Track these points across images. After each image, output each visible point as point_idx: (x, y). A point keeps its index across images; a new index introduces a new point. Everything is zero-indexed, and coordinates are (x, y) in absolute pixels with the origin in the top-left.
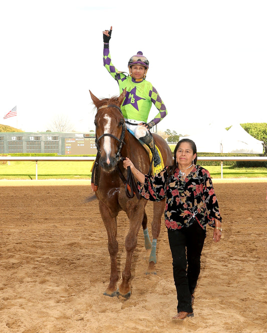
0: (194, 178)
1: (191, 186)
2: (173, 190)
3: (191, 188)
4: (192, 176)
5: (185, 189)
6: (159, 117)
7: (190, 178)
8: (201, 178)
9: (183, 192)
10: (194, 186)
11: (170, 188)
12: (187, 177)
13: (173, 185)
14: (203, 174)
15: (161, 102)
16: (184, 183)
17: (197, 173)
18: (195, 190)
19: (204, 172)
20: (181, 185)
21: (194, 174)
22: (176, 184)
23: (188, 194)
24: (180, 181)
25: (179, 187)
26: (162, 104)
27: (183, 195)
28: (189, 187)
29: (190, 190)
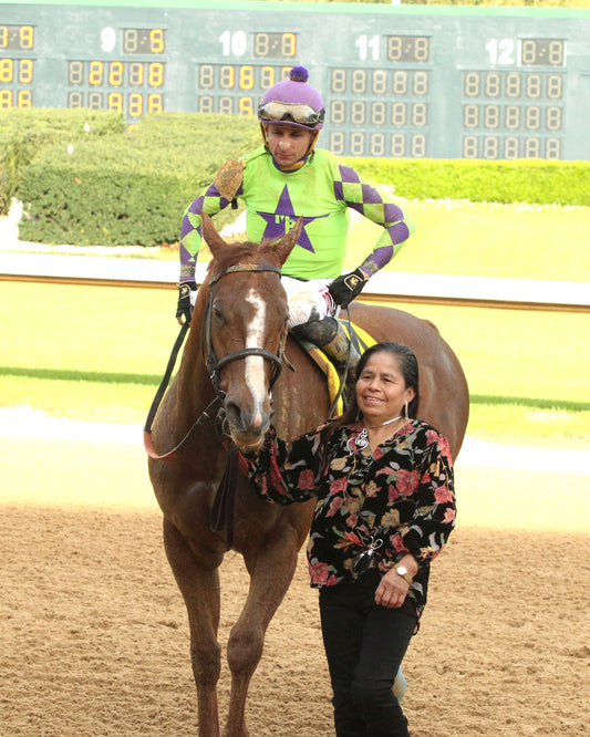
0: (399, 449)
1: (386, 470)
2: (335, 479)
3: (385, 476)
4: (394, 445)
5: (367, 478)
6: (388, 241)
7: (387, 450)
8: (419, 451)
9: (359, 486)
10: (393, 471)
11: (331, 471)
12: (381, 446)
13: (339, 464)
14: (429, 442)
15: (381, 202)
16: (369, 461)
17: (411, 439)
18: (393, 483)
19: (432, 437)
20: (360, 466)
21: (403, 439)
22: (347, 465)
23: (372, 489)
24: (359, 457)
25: (353, 473)
26: (386, 206)
27: (358, 492)
28: (378, 473)
29: (381, 480)
